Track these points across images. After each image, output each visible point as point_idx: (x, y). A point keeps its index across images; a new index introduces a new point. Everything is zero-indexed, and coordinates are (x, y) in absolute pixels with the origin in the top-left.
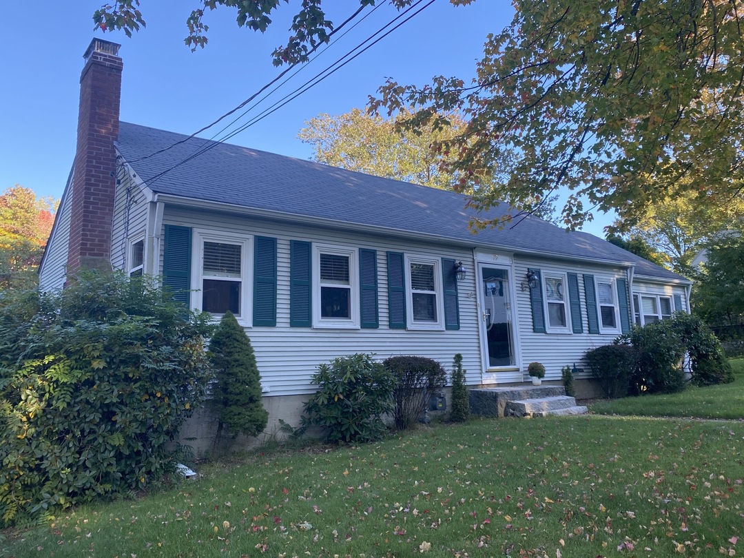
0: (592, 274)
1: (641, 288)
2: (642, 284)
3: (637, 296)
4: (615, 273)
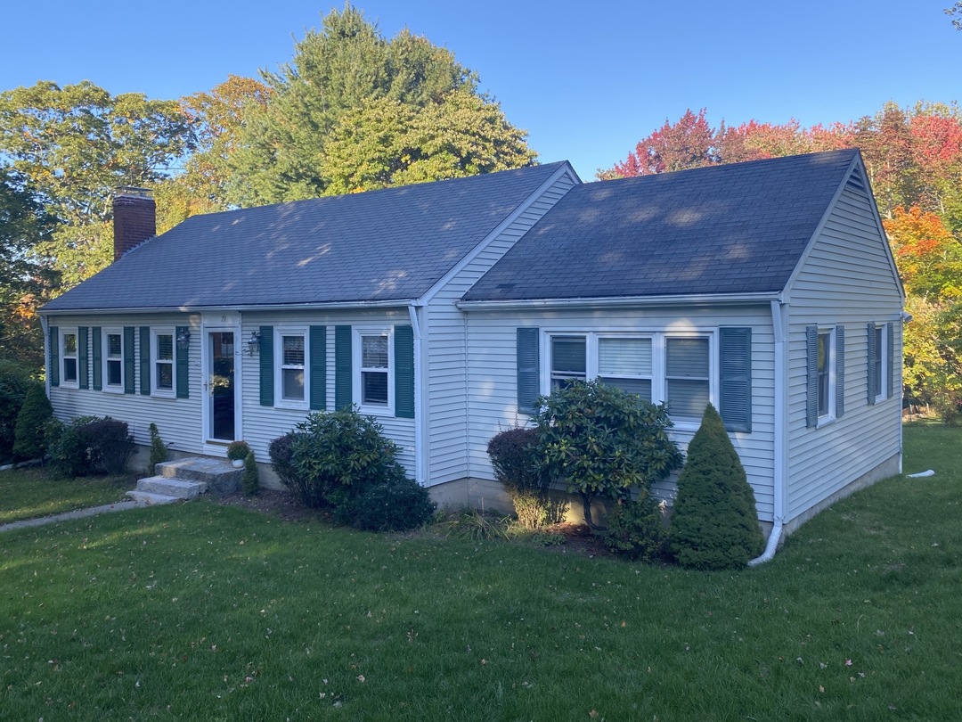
1: (595, 322)
2: (597, 314)
3: (584, 338)
4: (392, 317)
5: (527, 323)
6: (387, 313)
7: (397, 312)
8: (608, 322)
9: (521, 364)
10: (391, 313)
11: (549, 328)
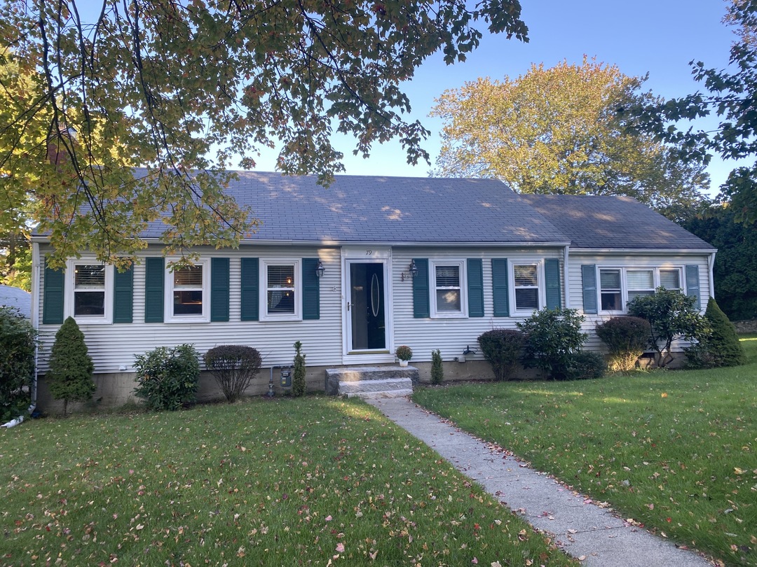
0: (505, 257)
1: (626, 262)
2: (627, 258)
3: (619, 271)
4: (542, 254)
5: (587, 262)
6: (538, 251)
7: (546, 251)
8: (633, 262)
9: (584, 285)
10: (541, 251)
11: (601, 264)
